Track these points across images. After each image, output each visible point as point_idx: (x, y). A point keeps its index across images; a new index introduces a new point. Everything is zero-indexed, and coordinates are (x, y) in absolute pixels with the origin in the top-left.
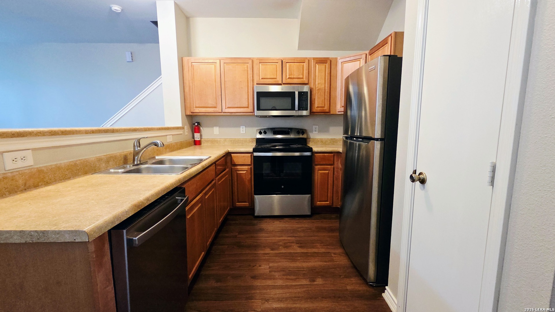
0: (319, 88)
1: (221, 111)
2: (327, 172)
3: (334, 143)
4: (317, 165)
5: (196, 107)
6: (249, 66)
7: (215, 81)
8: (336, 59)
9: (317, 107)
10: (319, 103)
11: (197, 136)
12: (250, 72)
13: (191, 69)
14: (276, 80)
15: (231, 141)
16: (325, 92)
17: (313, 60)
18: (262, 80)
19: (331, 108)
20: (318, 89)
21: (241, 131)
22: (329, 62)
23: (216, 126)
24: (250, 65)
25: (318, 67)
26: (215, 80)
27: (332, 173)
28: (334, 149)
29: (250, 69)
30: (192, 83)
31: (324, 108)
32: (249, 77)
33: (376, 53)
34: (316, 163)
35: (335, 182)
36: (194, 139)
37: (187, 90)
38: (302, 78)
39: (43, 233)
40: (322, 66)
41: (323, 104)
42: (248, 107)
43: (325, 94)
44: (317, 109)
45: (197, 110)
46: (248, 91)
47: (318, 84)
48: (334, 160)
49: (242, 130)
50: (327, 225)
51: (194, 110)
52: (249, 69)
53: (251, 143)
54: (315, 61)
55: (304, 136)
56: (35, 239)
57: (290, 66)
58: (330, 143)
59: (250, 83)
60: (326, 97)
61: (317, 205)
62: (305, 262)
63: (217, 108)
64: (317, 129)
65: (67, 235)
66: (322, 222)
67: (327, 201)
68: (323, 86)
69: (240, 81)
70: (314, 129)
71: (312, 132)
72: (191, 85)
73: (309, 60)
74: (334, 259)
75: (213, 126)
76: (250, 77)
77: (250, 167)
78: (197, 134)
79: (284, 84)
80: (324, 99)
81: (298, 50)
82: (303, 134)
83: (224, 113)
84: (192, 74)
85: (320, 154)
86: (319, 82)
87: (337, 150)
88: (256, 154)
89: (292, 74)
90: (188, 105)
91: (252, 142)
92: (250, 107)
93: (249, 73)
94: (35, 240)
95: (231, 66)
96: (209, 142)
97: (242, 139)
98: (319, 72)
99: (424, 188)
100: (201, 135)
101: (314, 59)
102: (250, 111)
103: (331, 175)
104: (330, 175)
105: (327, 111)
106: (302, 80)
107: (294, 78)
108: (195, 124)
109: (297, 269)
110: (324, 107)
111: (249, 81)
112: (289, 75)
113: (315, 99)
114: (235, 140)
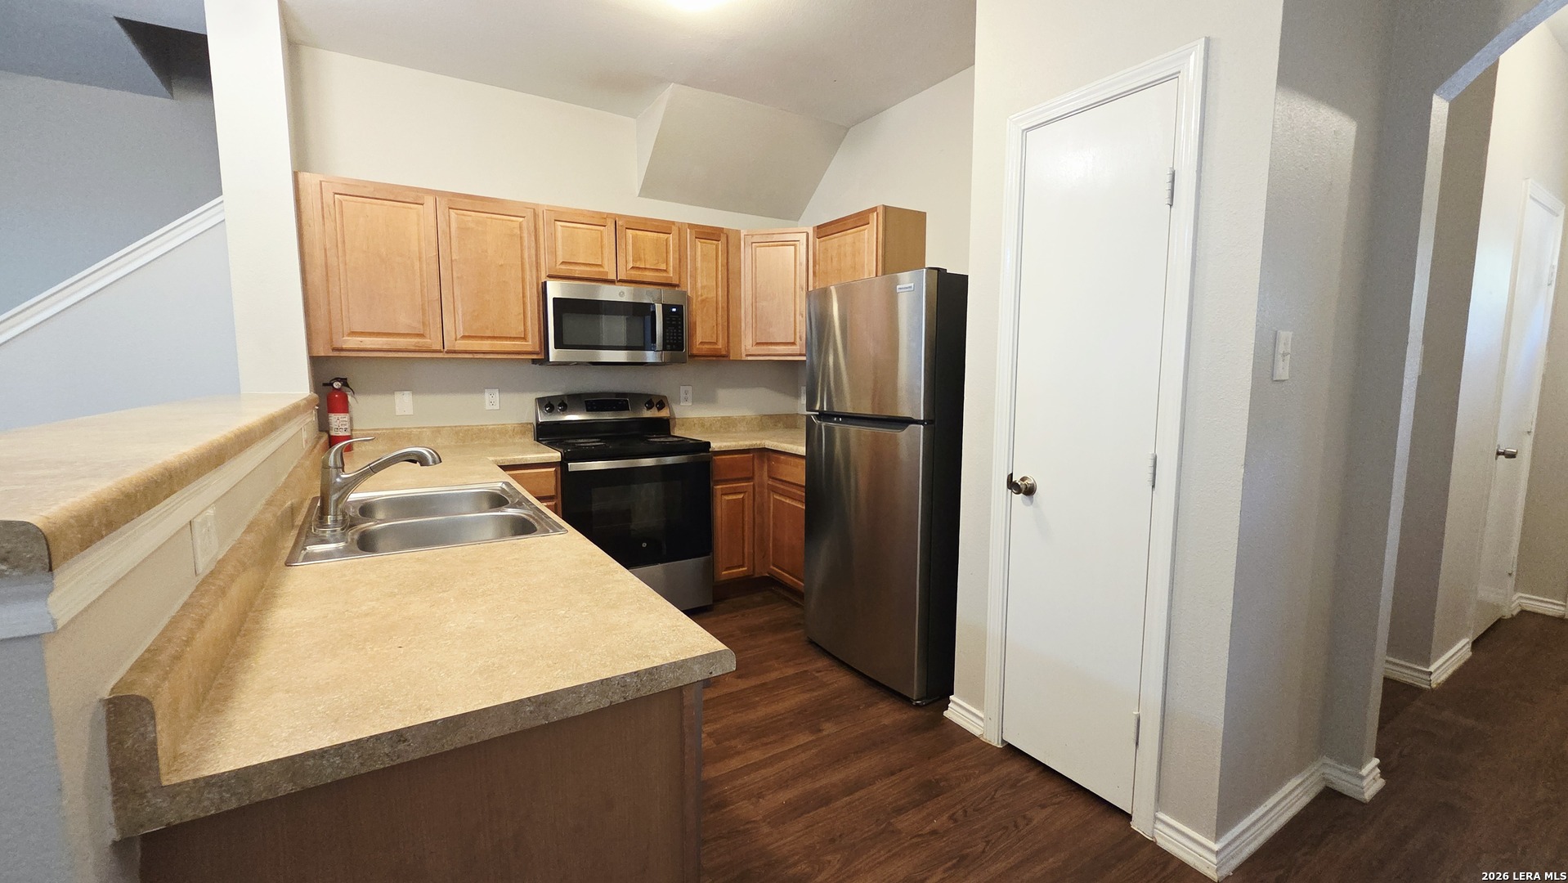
0: (703, 297)
1: (439, 347)
2: (741, 496)
3: (729, 427)
4: (718, 482)
5: (353, 334)
6: (525, 225)
7: (420, 258)
8: (738, 232)
9: (701, 343)
10: (703, 332)
11: (338, 422)
12: (528, 240)
13: (332, 212)
14: (601, 269)
15: (457, 433)
16: (717, 309)
17: (688, 230)
18: (563, 267)
19: (731, 345)
20: (703, 301)
21: (487, 402)
22: (723, 239)
23: (403, 388)
24: (527, 223)
25: (702, 248)
26: (420, 253)
27: (752, 498)
28: (754, 442)
29: (529, 231)
30: (338, 257)
31: (716, 347)
32: (526, 256)
33: (835, 238)
34: (716, 478)
35: (756, 519)
36: (328, 432)
37: (316, 276)
38: (665, 271)
39: (650, 674)
40: (710, 246)
41: (715, 336)
42: (524, 339)
43: (717, 313)
44: (701, 346)
45: (352, 342)
46: (523, 293)
47: (702, 287)
48: (753, 470)
49: (491, 400)
50: (762, 620)
51: (345, 341)
52: (525, 235)
53: (521, 438)
54: (694, 232)
55: (664, 413)
56: (630, 692)
57: (635, 238)
58: (721, 427)
59: (531, 271)
60: (720, 319)
61: (722, 579)
62: (774, 702)
63: (428, 336)
64: (690, 395)
65: (696, 667)
66: (743, 615)
67: (742, 566)
68: (713, 294)
69: (502, 265)
70: (683, 395)
71: (679, 402)
72: (333, 261)
73: (679, 228)
74: (825, 680)
75: (391, 389)
76: (529, 257)
77: (554, 503)
78: (342, 415)
79: (619, 281)
80: (715, 324)
81: (639, 196)
82: (659, 409)
83: (448, 352)
84: (336, 230)
85: (724, 455)
86: (705, 283)
87: (760, 445)
88: (573, 466)
89: (640, 259)
90: (321, 324)
91: (523, 433)
92: (530, 336)
93: (526, 243)
94: (631, 695)
95: (470, 218)
96: (380, 440)
97: (491, 427)
98: (702, 261)
99: (1032, 502)
100: (351, 420)
101: (691, 226)
102: (530, 349)
103: (748, 503)
104: (746, 502)
105: (724, 353)
106: (665, 274)
107: (645, 268)
108: (331, 385)
109: (771, 720)
110: (715, 343)
111: (527, 266)
112: (633, 261)
113: (695, 323)
114: (469, 430)
